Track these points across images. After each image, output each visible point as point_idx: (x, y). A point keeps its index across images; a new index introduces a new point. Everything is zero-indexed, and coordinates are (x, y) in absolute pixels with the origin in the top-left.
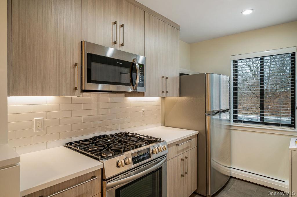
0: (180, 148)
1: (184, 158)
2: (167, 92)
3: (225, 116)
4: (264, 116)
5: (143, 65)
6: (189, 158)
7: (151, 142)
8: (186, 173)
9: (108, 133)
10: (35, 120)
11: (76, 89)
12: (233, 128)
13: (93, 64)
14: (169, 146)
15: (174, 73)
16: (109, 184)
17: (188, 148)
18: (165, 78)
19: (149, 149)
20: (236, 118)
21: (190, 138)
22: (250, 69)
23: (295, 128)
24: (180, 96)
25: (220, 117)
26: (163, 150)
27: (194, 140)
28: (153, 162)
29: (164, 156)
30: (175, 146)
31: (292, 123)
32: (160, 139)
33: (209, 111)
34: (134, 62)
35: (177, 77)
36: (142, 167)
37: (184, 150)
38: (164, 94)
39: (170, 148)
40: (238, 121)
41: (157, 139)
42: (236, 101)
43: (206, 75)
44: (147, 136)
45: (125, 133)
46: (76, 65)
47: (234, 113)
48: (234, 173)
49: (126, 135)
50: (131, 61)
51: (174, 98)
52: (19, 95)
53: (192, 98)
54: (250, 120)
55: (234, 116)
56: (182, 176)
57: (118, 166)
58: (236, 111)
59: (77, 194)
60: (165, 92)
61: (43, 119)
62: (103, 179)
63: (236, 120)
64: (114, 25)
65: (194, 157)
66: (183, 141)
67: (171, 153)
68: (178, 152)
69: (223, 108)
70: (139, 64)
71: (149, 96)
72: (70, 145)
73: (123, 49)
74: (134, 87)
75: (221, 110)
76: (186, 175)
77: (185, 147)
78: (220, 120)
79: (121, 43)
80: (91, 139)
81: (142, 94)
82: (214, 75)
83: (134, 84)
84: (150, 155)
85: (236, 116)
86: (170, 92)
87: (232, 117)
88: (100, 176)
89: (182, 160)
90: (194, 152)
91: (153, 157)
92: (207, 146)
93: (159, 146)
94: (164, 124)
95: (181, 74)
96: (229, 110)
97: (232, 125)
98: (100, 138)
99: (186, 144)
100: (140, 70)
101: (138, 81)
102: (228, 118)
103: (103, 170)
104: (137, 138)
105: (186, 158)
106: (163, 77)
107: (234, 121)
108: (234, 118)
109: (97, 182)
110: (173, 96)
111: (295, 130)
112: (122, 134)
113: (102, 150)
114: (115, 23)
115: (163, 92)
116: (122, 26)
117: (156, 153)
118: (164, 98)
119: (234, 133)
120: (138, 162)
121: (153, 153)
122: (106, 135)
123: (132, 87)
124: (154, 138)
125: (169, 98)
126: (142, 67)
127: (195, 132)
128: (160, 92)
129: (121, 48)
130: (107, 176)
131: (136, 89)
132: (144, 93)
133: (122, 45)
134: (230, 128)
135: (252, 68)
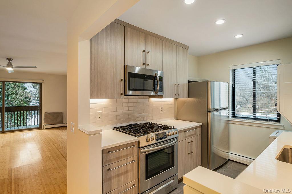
0: (187, 134)
1: (191, 142)
2: (179, 95)
3: (224, 113)
4: (256, 113)
5: (162, 77)
6: (194, 142)
7: (168, 128)
8: (192, 152)
9: (138, 123)
10: (98, 112)
11: (122, 94)
12: (231, 122)
13: (131, 78)
14: (179, 132)
15: (184, 81)
16: (142, 151)
17: (194, 134)
18: (177, 85)
19: (165, 133)
20: (234, 115)
21: (195, 128)
22: (261, 71)
23: (280, 123)
24: (189, 97)
25: (220, 113)
26: (175, 134)
27: (199, 130)
28: (169, 141)
29: (175, 138)
30: (184, 132)
31: (278, 118)
32: (173, 127)
33: (210, 109)
34: (156, 75)
35: (186, 84)
36: (161, 143)
37: (190, 136)
38: (176, 96)
39: (180, 134)
40: (236, 117)
41: (171, 127)
42: (234, 101)
43: (207, 82)
44: (164, 125)
45: (149, 123)
46: (122, 80)
47: (232, 111)
48: (232, 157)
49: (150, 124)
50: (154, 75)
51: (184, 99)
52: (95, 98)
53: (197, 99)
54: (246, 116)
55: (232, 113)
56: (189, 154)
57: (147, 141)
58: (234, 109)
59: (126, 154)
60: (177, 95)
61: (102, 112)
62: (139, 148)
63: (234, 116)
64: (143, 53)
65: (198, 142)
66: (190, 129)
67: (181, 136)
68: (186, 137)
69: (223, 106)
70: (159, 77)
71: (166, 98)
72: (117, 129)
73: (149, 68)
74: (155, 93)
75: (221, 108)
76: (192, 153)
77: (191, 134)
78: (220, 116)
79: (147, 64)
80: (128, 126)
81: (161, 97)
82: (215, 83)
83: (156, 90)
84: (166, 136)
85: (234, 113)
86: (181, 95)
87: (231, 114)
88: (137, 145)
89: (189, 142)
90: (198, 138)
91: (168, 138)
92: (208, 135)
93: (172, 131)
94: (177, 118)
95: (189, 82)
96: (227, 108)
97: (230, 120)
98: (134, 125)
99: (192, 132)
100: (160, 80)
101: (158, 88)
102: (227, 115)
103: (138, 142)
104: (157, 126)
105: (192, 141)
106: (175, 85)
107: (232, 117)
108: (232, 115)
109: (136, 148)
110: (183, 98)
111: (280, 125)
112: (147, 123)
113: (137, 131)
114: (144, 51)
115: (176, 95)
116: (148, 52)
117: (170, 135)
118: (177, 99)
119: (232, 127)
120: (159, 140)
121: (168, 135)
122: (137, 124)
123: (154, 92)
124: (169, 126)
125: (181, 99)
126: (161, 79)
127: (199, 124)
128: (174, 95)
129: (147, 67)
130: (141, 146)
131: (157, 93)
132: (162, 96)
133: (148, 65)
134: (228, 122)
135: (262, 70)
